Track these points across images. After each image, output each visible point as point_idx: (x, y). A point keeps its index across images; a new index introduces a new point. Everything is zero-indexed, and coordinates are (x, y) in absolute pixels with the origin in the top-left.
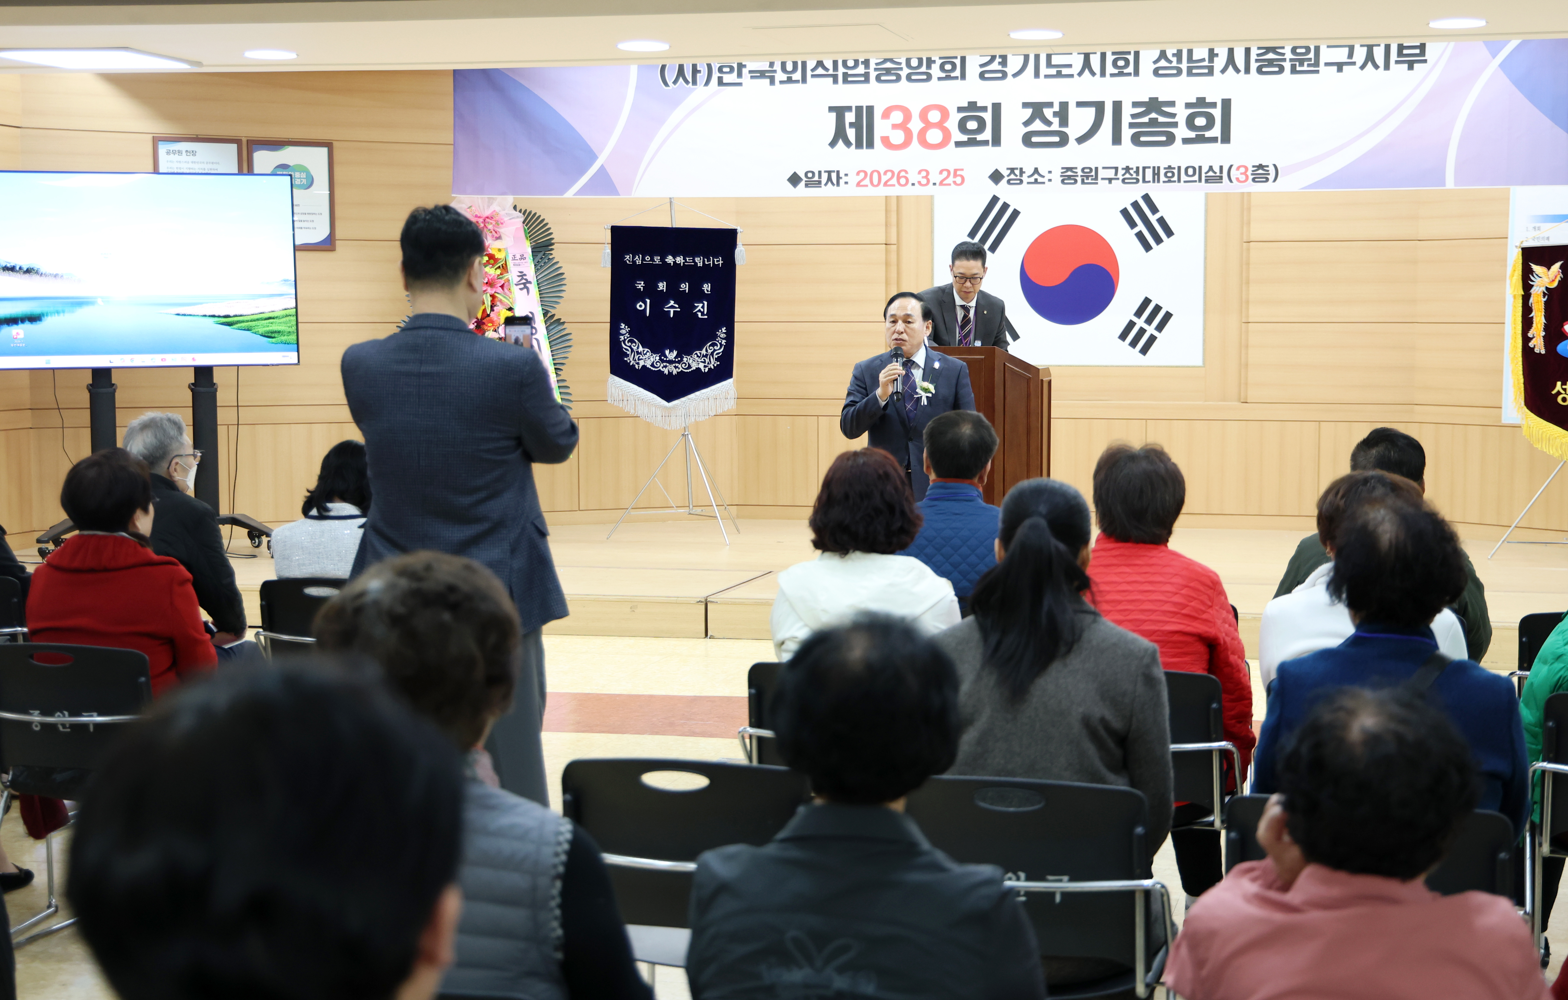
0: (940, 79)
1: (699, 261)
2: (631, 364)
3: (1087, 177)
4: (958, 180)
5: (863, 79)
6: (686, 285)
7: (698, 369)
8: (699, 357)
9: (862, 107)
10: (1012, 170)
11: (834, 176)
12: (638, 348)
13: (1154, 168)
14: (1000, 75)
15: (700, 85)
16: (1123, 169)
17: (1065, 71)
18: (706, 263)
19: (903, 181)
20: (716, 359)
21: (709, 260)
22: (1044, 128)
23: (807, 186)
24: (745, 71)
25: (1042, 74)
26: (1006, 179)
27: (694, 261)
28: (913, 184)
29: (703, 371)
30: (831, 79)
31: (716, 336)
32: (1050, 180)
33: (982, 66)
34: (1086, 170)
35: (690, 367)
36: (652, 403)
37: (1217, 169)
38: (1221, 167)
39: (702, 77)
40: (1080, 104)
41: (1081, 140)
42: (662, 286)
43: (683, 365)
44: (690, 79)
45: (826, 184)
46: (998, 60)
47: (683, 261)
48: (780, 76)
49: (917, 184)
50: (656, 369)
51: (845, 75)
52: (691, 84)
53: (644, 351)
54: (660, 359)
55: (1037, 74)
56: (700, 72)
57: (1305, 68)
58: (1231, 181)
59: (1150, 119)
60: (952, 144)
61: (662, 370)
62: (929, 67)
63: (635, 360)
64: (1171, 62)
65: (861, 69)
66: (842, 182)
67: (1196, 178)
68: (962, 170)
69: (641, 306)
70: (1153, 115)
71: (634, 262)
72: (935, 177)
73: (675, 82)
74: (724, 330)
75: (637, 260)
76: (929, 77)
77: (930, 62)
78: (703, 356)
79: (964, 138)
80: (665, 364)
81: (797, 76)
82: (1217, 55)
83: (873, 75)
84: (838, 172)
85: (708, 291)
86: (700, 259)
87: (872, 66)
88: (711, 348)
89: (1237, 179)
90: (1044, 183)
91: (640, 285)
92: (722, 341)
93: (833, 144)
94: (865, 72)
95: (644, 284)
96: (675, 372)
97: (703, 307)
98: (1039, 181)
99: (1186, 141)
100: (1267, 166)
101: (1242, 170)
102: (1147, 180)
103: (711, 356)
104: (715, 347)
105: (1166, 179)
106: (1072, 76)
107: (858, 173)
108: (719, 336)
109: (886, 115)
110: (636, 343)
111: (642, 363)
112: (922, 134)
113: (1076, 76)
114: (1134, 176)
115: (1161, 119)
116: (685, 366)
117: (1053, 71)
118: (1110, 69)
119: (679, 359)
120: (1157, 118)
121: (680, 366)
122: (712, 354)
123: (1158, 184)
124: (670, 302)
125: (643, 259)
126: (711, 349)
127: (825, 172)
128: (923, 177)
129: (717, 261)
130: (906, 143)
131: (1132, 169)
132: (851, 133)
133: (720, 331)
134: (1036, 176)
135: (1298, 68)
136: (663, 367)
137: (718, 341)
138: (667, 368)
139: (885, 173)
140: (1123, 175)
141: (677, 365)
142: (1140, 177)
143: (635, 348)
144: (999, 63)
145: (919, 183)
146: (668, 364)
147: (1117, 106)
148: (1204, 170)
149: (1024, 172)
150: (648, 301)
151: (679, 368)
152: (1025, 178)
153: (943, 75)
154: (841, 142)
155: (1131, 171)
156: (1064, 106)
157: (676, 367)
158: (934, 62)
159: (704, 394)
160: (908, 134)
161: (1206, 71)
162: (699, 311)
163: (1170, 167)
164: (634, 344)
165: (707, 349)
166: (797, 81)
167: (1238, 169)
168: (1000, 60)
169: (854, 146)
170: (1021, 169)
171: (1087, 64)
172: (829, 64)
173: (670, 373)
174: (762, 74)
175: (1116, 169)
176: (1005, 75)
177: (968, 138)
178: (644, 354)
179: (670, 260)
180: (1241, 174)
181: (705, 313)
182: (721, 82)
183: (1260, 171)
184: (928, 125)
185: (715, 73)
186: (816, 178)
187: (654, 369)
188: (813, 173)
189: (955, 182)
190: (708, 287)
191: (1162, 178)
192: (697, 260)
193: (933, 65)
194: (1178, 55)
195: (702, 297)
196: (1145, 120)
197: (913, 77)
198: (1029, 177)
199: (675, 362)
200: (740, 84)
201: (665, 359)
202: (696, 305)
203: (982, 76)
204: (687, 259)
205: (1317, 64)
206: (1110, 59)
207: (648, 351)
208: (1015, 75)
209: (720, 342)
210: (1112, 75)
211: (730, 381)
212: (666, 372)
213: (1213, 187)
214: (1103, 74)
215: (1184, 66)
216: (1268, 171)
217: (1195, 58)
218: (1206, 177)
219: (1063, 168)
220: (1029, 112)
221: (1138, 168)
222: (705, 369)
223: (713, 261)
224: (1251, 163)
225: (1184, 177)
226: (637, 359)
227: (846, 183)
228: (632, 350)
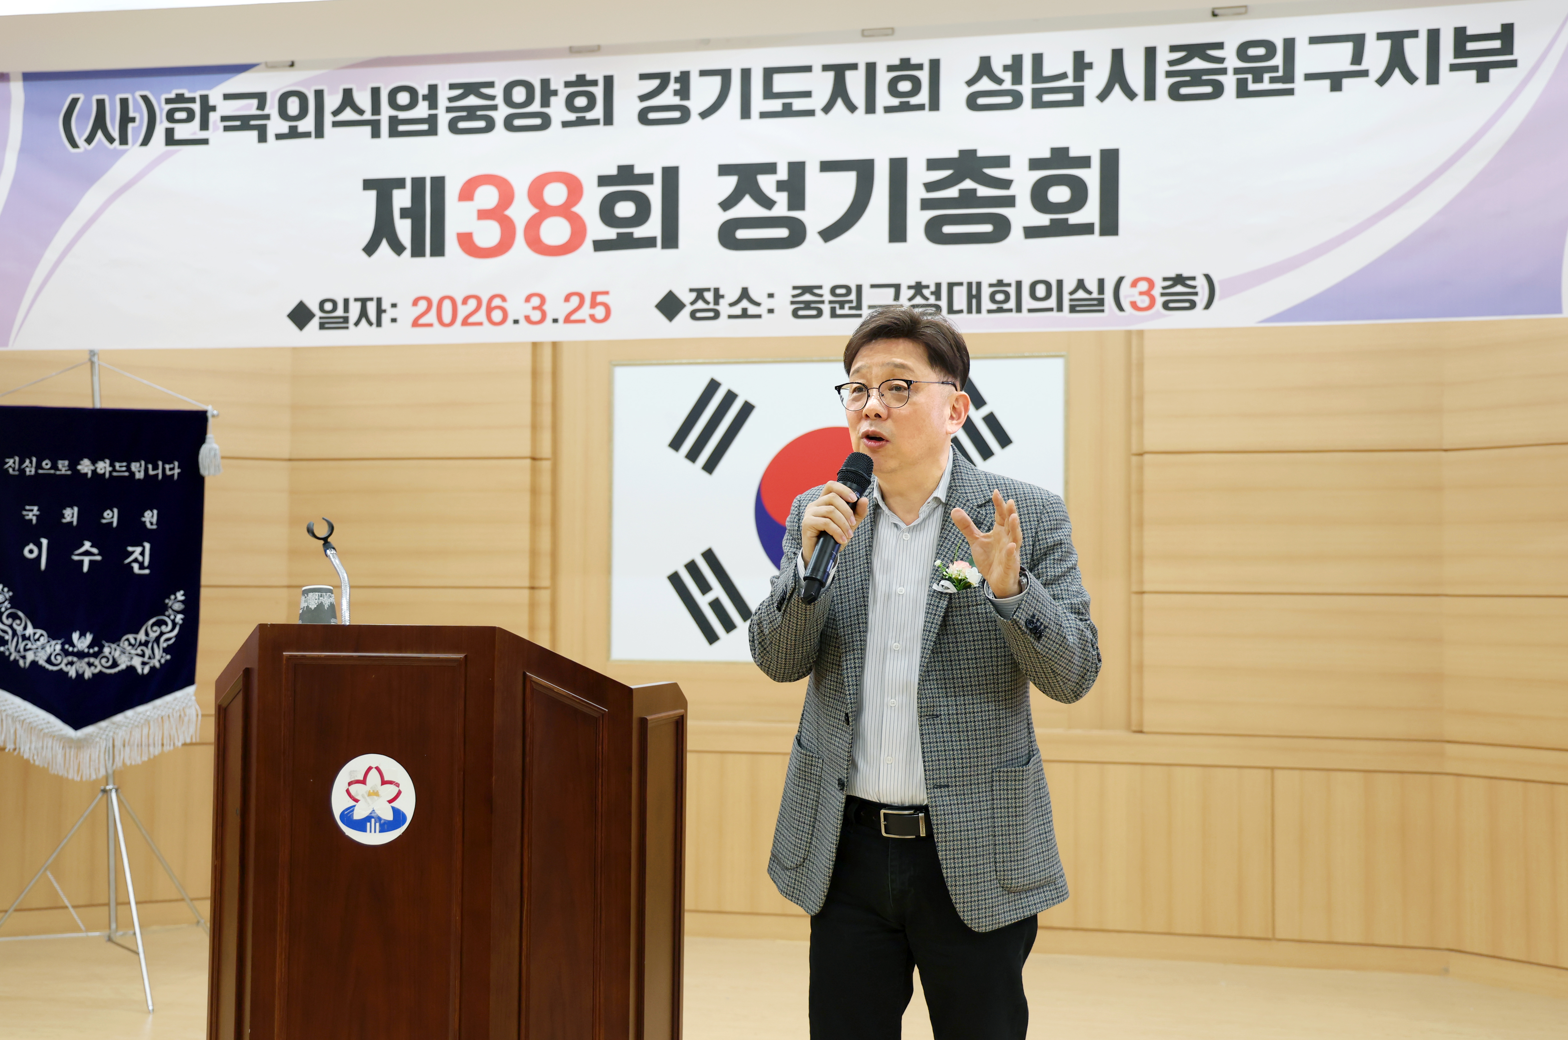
0: (566, 124)
1: (138, 469)
2: (12, 658)
3: (842, 305)
4: (600, 312)
5: (425, 127)
6: (113, 512)
7: (131, 669)
8: (133, 646)
9: (423, 180)
10: (700, 293)
11: (371, 308)
12: (25, 628)
13: (970, 285)
14: (676, 114)
15: (134, 144)
16: (910, 287)
17: (798, 104)
18: (151, 472)
19: (497, 315)
20: (166, 650)
21: (155, 468)
22: (759, 211)
23: (322, 326)
24: (214, 117)
25: (755, 110)
26: (688, 309)
27: (129, 469)
28: (516, 322)
29: (139, 671)
30: (368, 129)
31: (165, 608)
32: (771, 311)
33: (643, 98)
34: (839, 291)
35: (115, 664)
36: (46, 731)
37: (1092, 286)
38: (1101, 282)
39: (137, 130)
40: (827, 166)
41: (829, 234)
42: (71, 515)
43: (104, 661)
44: (115, 134)
45: (357, 324)
46: (673, 86)
47: (109, 469)
48: (277, 125)
49: (522, 321)
50: (55, 668)
51: (394, 122)
52: (117, 143)
53: (35, 634)
54: (63, 649)
55: (746, 113)
56: (133, 120)
57: (1266, 85)
58: (1120, 308)
59: (961, 191)
60: (588, 245)
61: (65, 669)
62: (545, 103)
63: (19, 652)
64: (1000, 81)
65: (422, 110)
66: (386, 318)
67: (1052, 302)
68: (607, 293)
69: (31, 552)
70: (968, 184)
71: (22, 471)
72: (557, 308)
73: (89, 140)
74: (180, 595)
75: (27, 466)
76: (546, 123)
77: (548, 93)
78: (141, 644)
79: (611, 233)
80: (70, 658)
81: (307, 124)
82: (1090, 66)
83: (444, 118)
84: (379, 300)
85: (152, 524)
86: (141, 466)
87: (443, 102)
88: (155, 628)
89: (1134, 305)
90: (759, 316)
91: (32, 513)
92: (175, 617)
93: (370, 249)
94: (429, 115)
95: (38, 510)
96: (88, 675)
97: (142, 554)
98: (750, 312)
99: (1031, 232)
100: (1193, 278)
101: (1143, 286)
102: (956, 307)
103: (155, 646)
104: (164, 628)
105: (994, 307)
106: (811, 113)
107: (415, 303)
108: (171, 607)
109: (467, 193)
110: (20, 619)
111: (30, 656)
112: (533, 225)
113: (819, 113)
114: (932, 300)
115: (983, 191)
116: (107, 662)
117: (776, 105)
118: (883, 98)
119: (96, 649)
120: (975, 190)
121: (97, 662)
122: (157, 640)
123: (979, 316)
124: (83, 545)
125: (39, 466)
126: (156, 631)
127: (356, 300)
128: (534, 308)
129: (171, 469)
130: (504, 246)
131: (927, 287)
132: (403, 229)
133: (173, 597)
134: (745, 303)
135: (1252, 87)
136: (66, 665)
137: (169, 617)
138: (74, 667)
139: (465, 301)
140: (910, 299)
141: (92, 660)
142: (944, 303)
143: (19, 629)
144: (676, 93)
145: (528, 319)
146: (75, 659)
147: (898, 167)
148: (1068, 287)
149: (723, 297)
150: (45, 542)
151: (96, 667)
152: (724, 307)
153: (572, 117)
154: (384, 246)
155: (926, 292)
156: (797, 169)
157: (90, 665)
158: (555, 93)
159: (141, 716)
160: (508, 228)
161: (1069, 97)
162: (136, 560)
163: (1000, 283)
164: (18, 622)
165: (149, 631)
166: (307, 135)
167: (1134, 284)
168: (677, 86)
169: (408, 252)
170: (717, 290)
171: (840, 91)
172: (363, 100)
173: (80, 676)
174: (244, 123)
175: (897, 287)
176: (685, 115)
177: (618, 234)
178: (36, 641)
179: (85, 466)
180: (1141, 293)
181: (146, 563)
182: (170, 139)
183: (1179, 289)
184: (544, 211)
185: (161, 122)
186: (340, 312)
187: (50, 667)
188: (335, 303)
189: (592, 317)
190: (153, 516)
191: (986, 304)
192: (135, 466)
193: (553, 99)
194: (1015, 66)
195: (140, 535)
196: (952, 192)
197: (517, 122)
198: (732, 305)
199: (88, 655)
200: (205, 142)
201: (71, 649)
202: (130, 549)
203: (643, 118)
204: (117, 465)
205: (1289, 76)
206: (883, 78)
207: (42, 635)
208: (705, 114)
209: (172, 617)
210: (888, 110)
211: (190, 690)
212: (72, 673)
213: (1086, 322)
214: (870, 108)
215: (1026, 88)
216: (1194, 287)
217: (1047, 72)
218: (1071, 300)
219: (795, 288)
220: (731, 181)
221: (938, 286)
222: (143, 669)
223: (164, 469)
224: (1159, 272)
225: (1027, 302)
226: (22, 650)
227: (394, 320)
228: (15, 633)
